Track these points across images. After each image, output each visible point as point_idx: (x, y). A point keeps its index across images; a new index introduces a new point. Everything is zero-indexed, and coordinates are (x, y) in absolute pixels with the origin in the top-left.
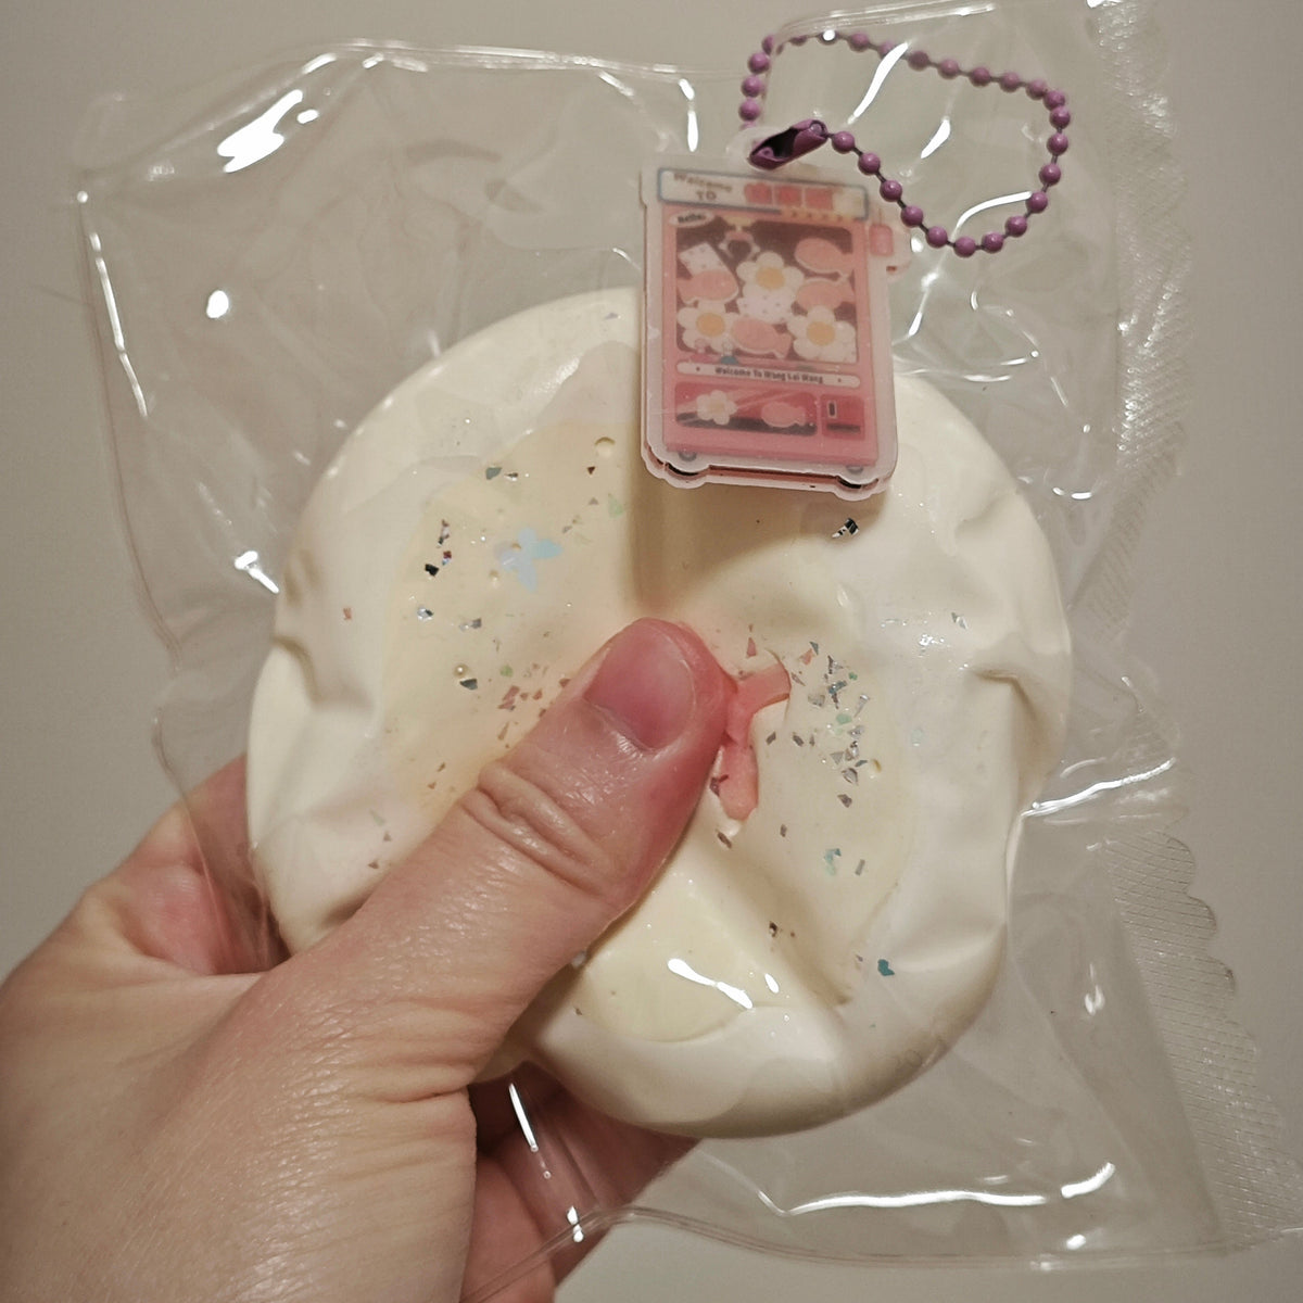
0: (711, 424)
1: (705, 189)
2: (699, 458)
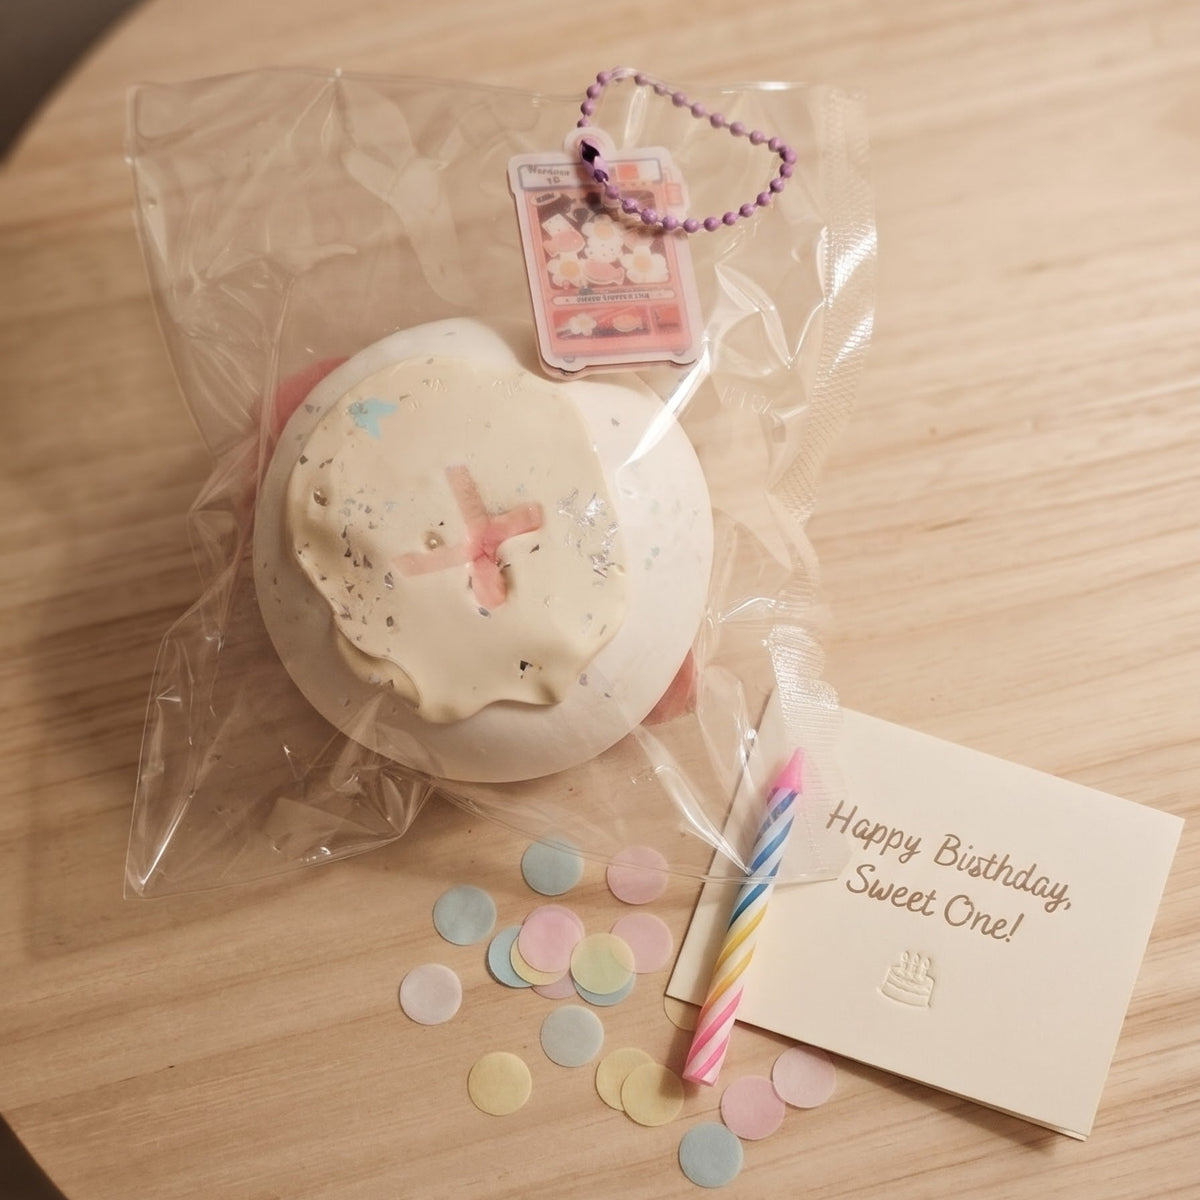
0: (581, 336)
1: (551, 177)
2: (577, 360)
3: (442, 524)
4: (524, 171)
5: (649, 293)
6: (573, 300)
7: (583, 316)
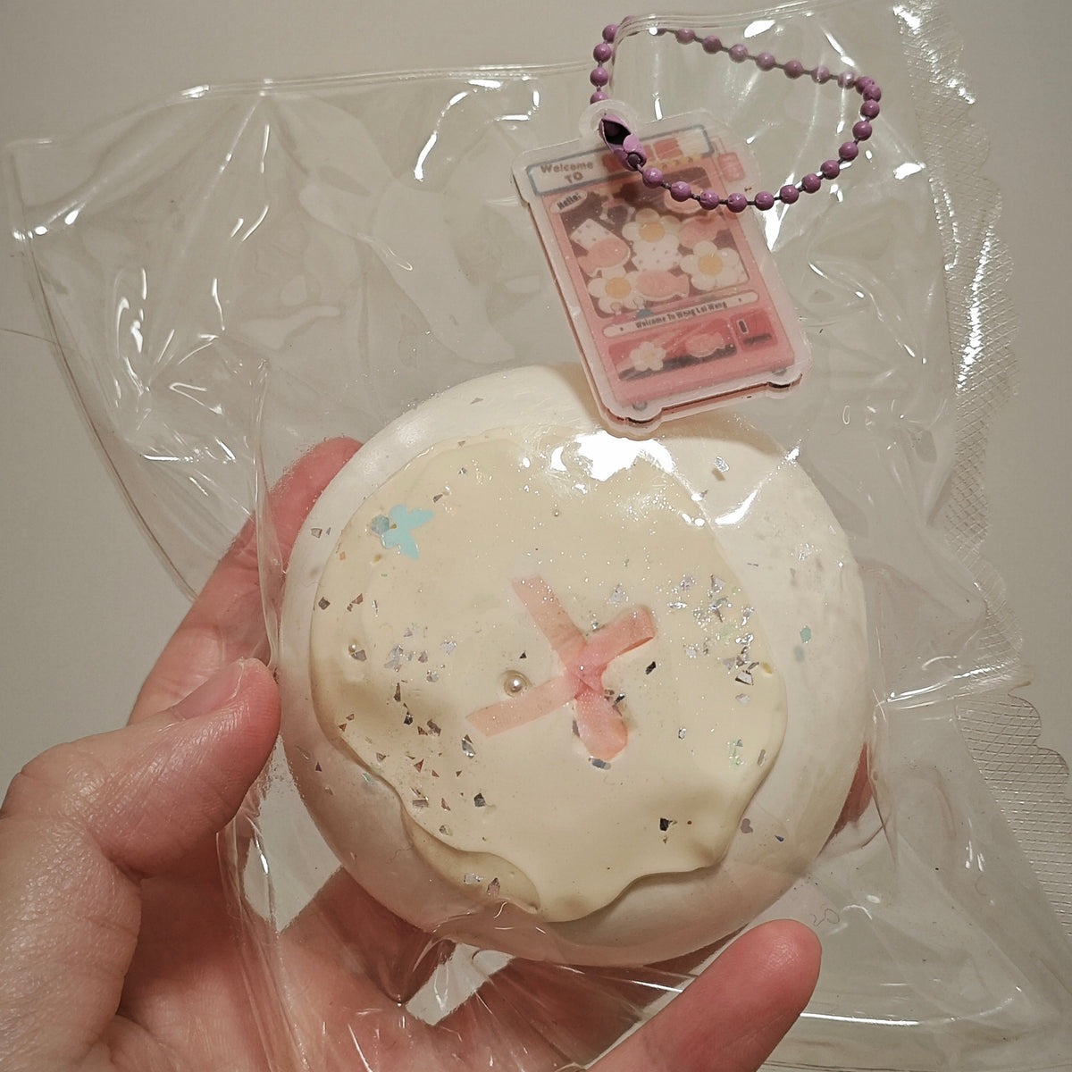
0: (649, 372)
1: (571, 172)
2: (649, 407)
3: (524, 656)
4: (536, 172)
5: (725, 300)
6: (630, 327)
7: (645, 345)
